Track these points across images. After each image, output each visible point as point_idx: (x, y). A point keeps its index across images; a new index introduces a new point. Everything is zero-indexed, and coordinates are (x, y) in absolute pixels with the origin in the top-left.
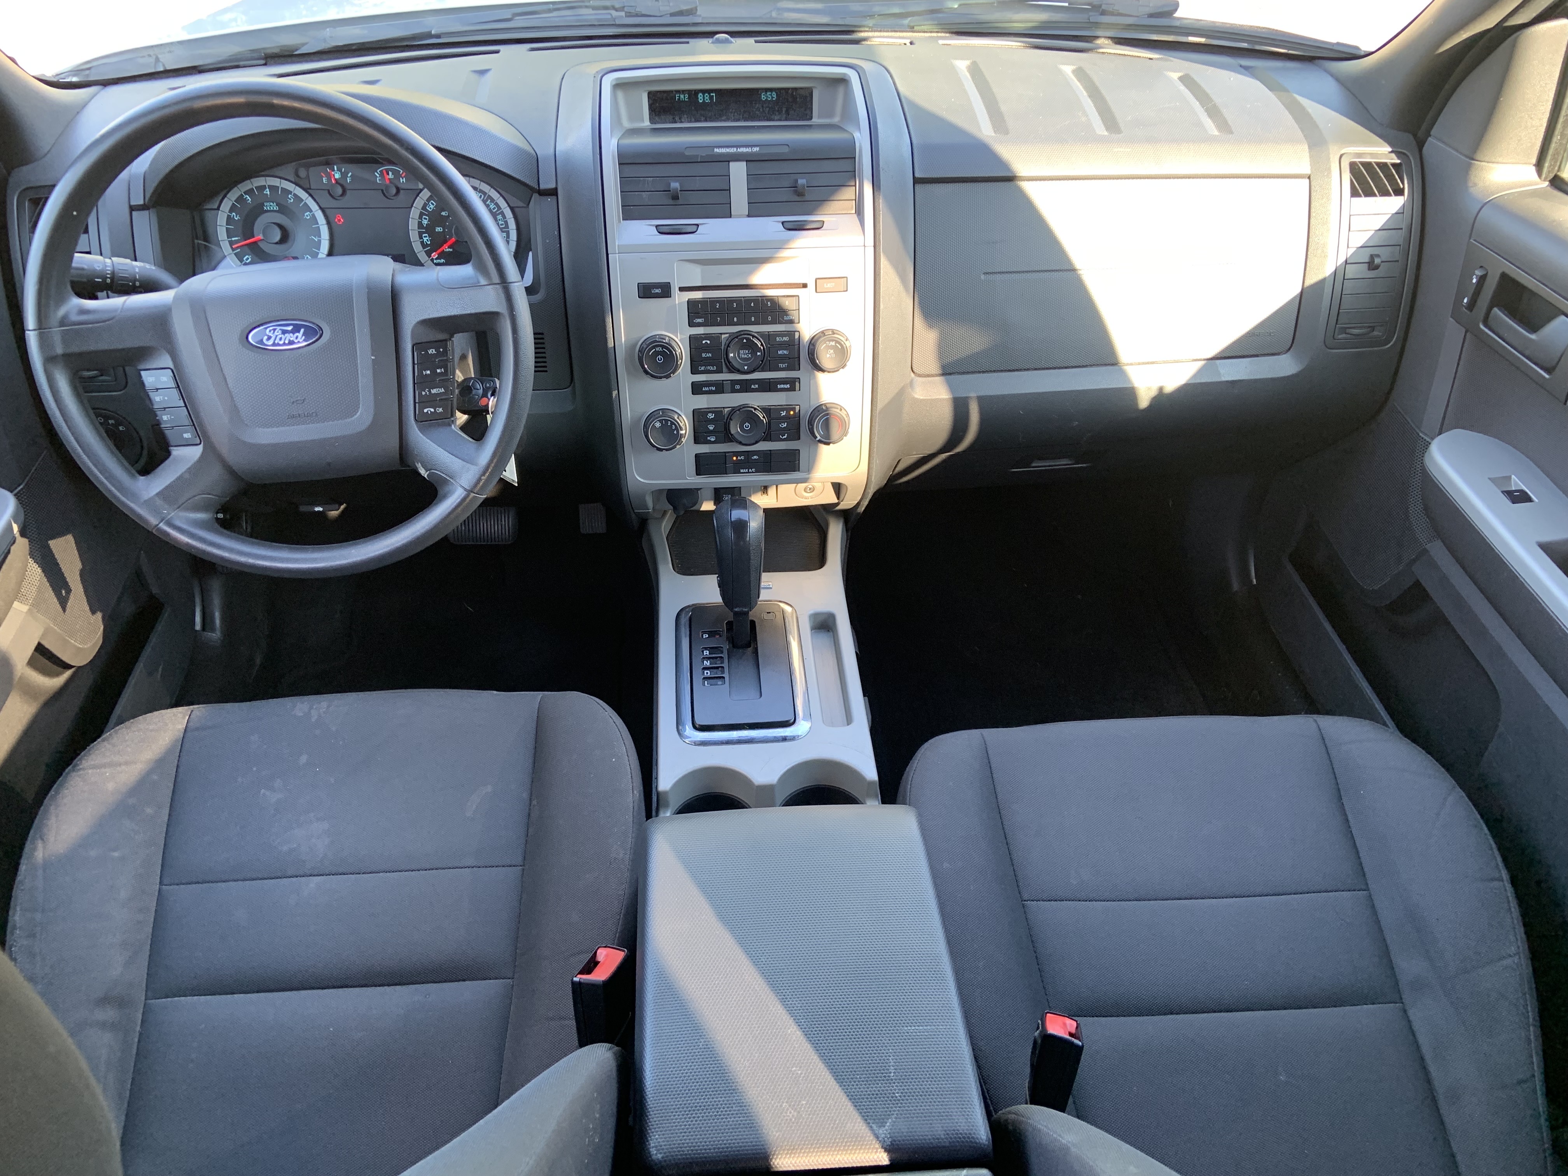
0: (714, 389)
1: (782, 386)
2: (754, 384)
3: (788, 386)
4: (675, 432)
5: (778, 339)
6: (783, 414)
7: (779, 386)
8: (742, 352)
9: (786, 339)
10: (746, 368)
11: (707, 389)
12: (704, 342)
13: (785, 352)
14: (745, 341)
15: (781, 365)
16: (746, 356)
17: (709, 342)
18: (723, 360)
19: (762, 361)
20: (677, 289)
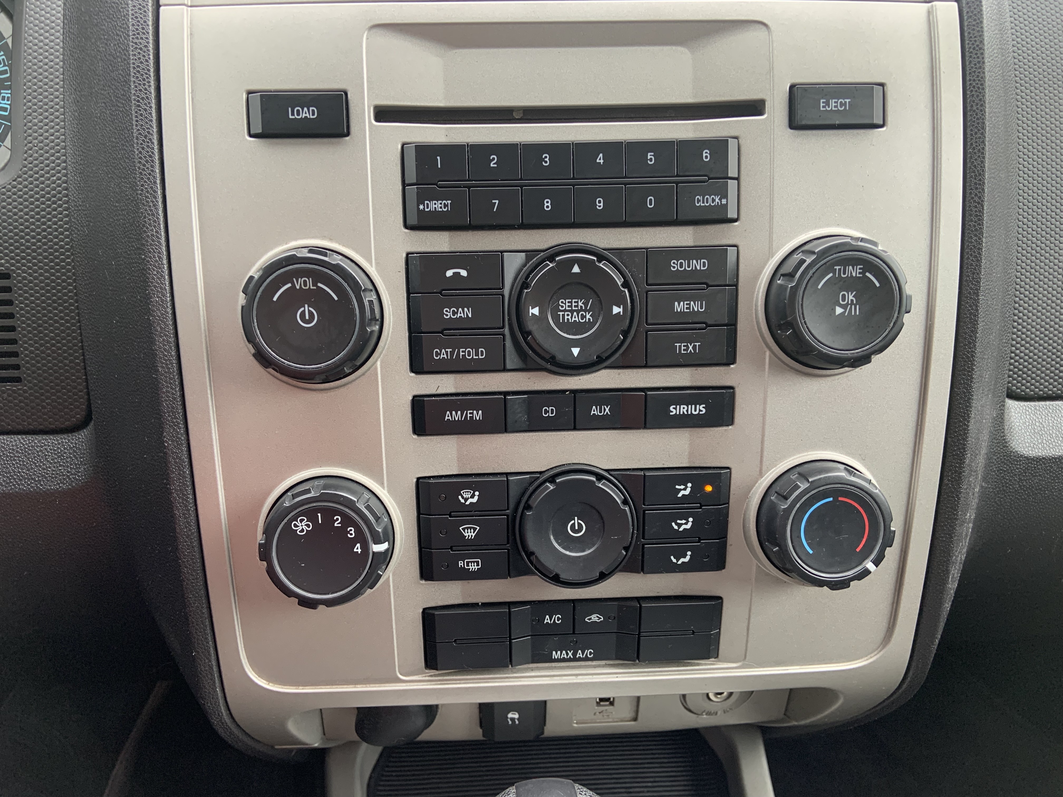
0: (478, 415)
1: (683, 409)
2: (600, 404)
3: (701, 409)
4: (358, 549)
5: (675, 265)
6: (685, 491)
7: (673, 410)
8: (564, 304)
9: (699, 265)
10: (576, 351)
11: (457, 416)
12: (449, 273)
13: (696, 306)
14: (576, 269)
15: (681, 347)
16: (576, 318)
17: (464, 273)
18: (507, 331)
19: (626, 333)
20: (369, 114)
